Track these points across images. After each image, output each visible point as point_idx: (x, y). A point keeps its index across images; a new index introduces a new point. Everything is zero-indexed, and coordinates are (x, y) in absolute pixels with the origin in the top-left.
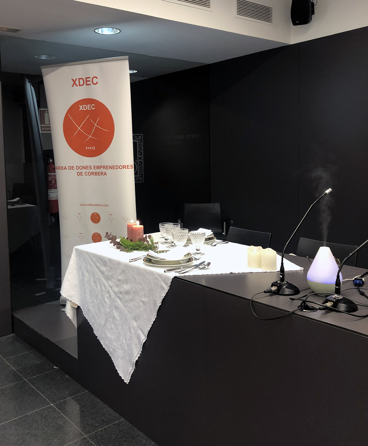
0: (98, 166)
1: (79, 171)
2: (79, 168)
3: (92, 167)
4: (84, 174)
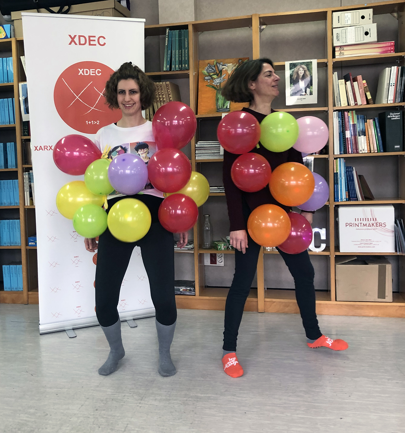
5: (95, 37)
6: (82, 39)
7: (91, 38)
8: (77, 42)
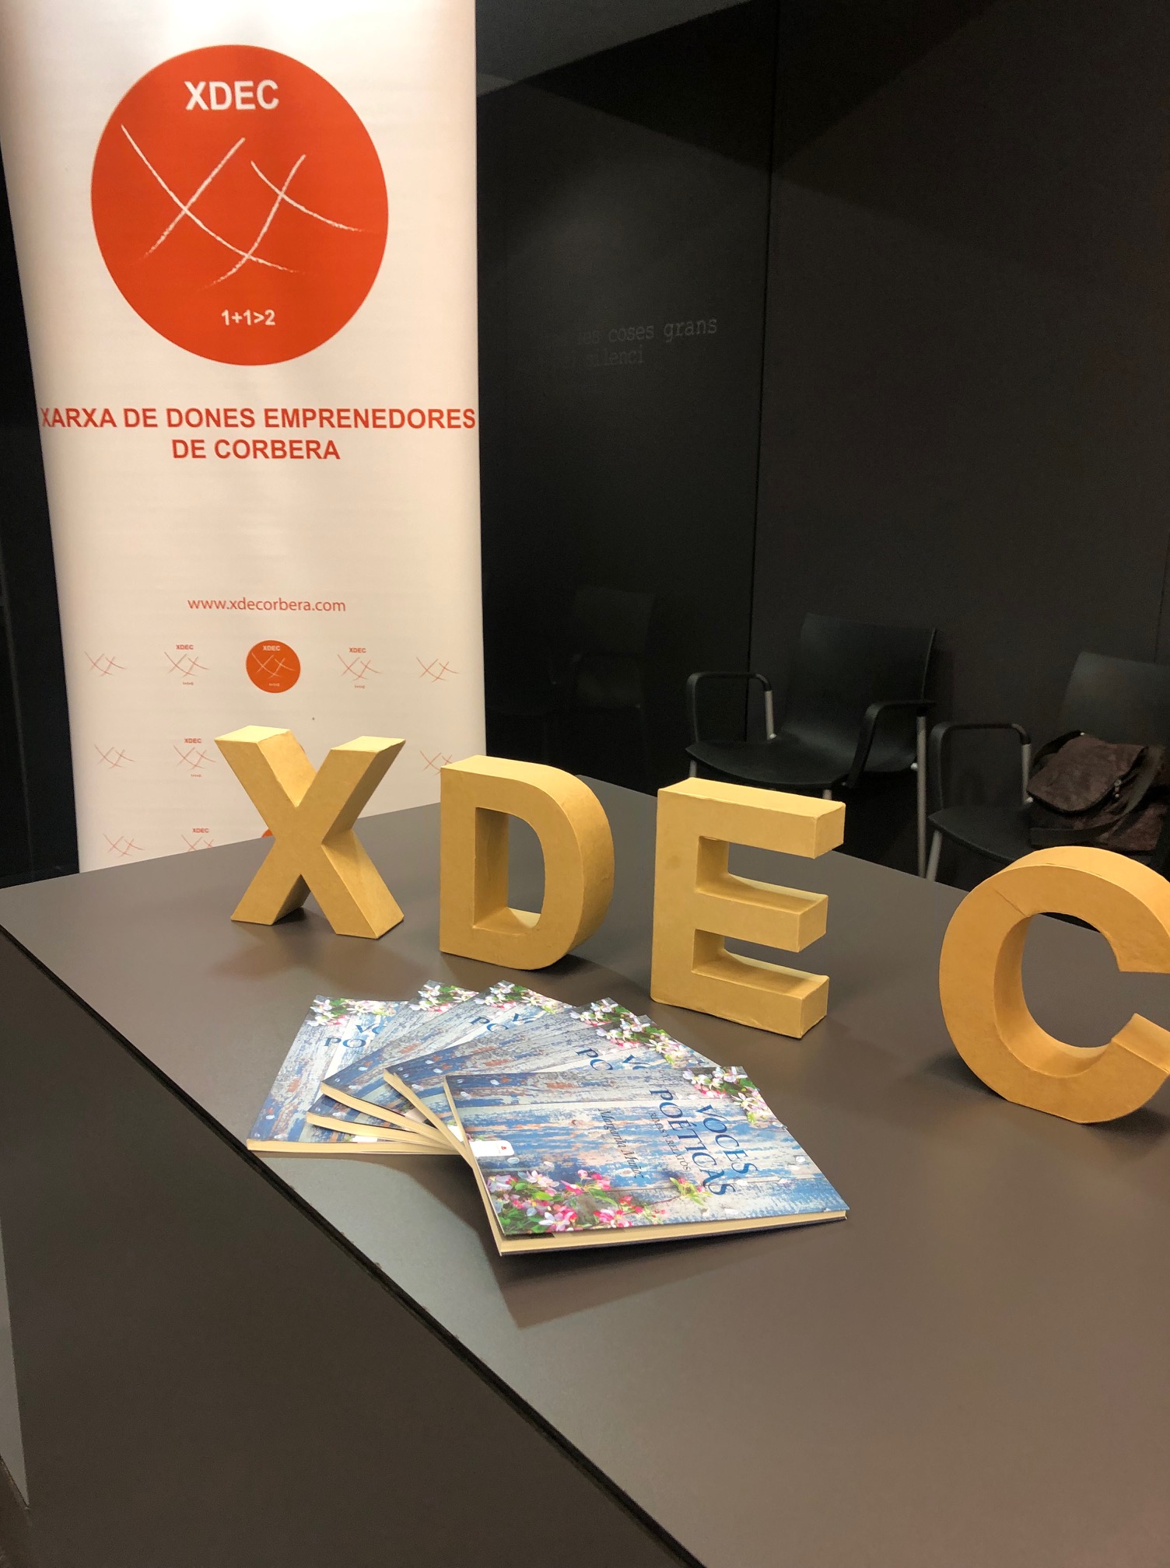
0: (290, 414)
1: (186, 433)
2: (184, 418)
4: (209, 450)
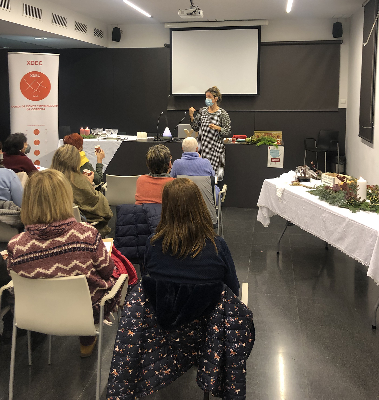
0: (40, 106)
1: (28, 108)
2: (28, 106)
3: (36, 106)
4: (31, 109)
5: (38, 61)
6: (33, 63)
7: (36, 62)
8: (30, 64)
